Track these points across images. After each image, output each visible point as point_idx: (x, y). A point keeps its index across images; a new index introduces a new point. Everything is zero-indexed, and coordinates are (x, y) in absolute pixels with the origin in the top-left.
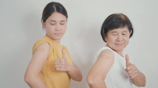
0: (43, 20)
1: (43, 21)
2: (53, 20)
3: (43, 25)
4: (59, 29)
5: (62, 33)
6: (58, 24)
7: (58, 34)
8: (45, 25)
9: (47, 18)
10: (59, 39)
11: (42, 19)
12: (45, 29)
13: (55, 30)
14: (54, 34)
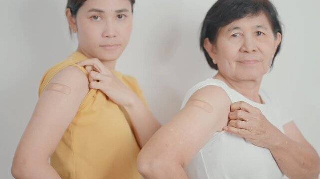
0: (71, 11)
1: (70, 13)
2: (97, 7)
3: (70, 24)
4: (112, 33)
5: (120, 45)
6: (111, 20)
7: (109, 48)
8: (76, 24)
9: (80, 5)
10: (113, 60)
11: (68, 7)
12: (75, 35)
13: (103, 36)
14: (100, 46)
